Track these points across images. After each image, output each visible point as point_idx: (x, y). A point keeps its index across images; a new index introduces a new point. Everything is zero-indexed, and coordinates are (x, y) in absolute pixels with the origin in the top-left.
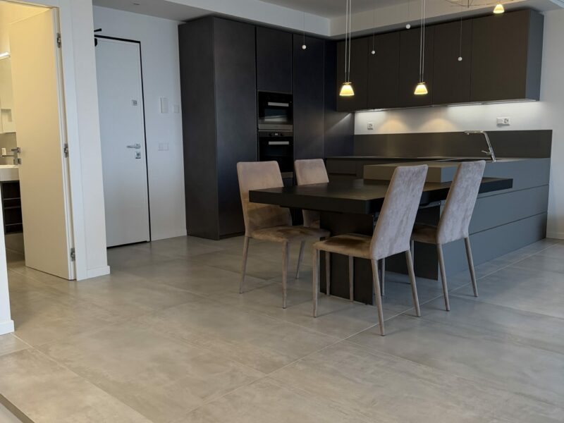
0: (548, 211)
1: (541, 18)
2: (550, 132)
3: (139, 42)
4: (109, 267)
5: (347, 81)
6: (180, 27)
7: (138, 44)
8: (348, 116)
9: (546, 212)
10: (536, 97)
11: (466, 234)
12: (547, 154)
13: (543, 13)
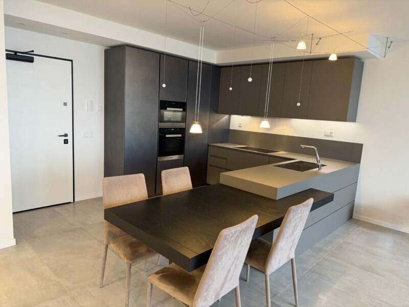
0: (356, 200)
1: (362, 64)
2: (361, 145)
3: (72, 61)
4: (15, 240)
5: (197, 121)
6: (106, 51)
7: (71, 62)
8: (226, 117)
9: (354, 201)
10: (354, 120)
11: (293, 256)
12: (358, 160)
13: (363, 61)
